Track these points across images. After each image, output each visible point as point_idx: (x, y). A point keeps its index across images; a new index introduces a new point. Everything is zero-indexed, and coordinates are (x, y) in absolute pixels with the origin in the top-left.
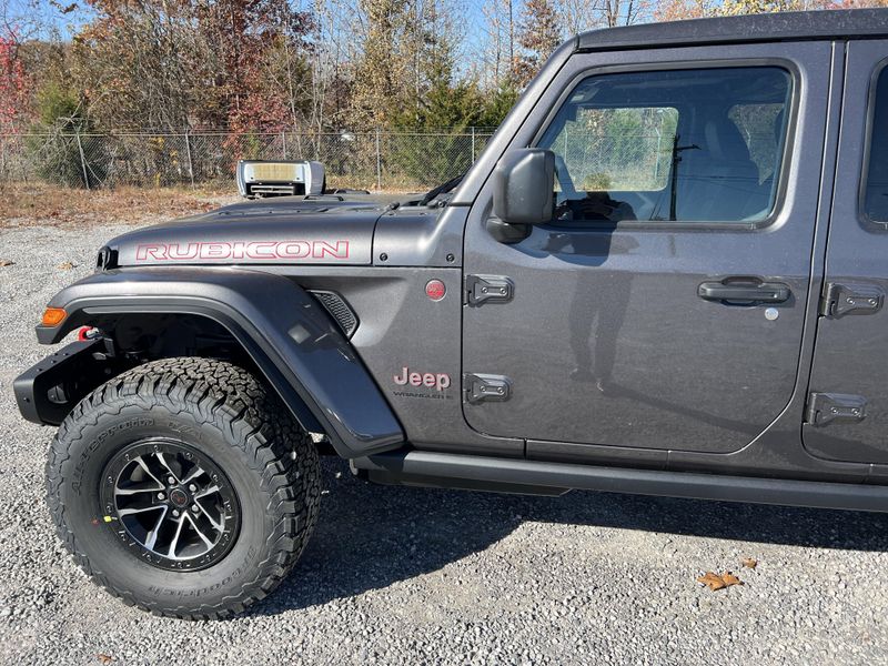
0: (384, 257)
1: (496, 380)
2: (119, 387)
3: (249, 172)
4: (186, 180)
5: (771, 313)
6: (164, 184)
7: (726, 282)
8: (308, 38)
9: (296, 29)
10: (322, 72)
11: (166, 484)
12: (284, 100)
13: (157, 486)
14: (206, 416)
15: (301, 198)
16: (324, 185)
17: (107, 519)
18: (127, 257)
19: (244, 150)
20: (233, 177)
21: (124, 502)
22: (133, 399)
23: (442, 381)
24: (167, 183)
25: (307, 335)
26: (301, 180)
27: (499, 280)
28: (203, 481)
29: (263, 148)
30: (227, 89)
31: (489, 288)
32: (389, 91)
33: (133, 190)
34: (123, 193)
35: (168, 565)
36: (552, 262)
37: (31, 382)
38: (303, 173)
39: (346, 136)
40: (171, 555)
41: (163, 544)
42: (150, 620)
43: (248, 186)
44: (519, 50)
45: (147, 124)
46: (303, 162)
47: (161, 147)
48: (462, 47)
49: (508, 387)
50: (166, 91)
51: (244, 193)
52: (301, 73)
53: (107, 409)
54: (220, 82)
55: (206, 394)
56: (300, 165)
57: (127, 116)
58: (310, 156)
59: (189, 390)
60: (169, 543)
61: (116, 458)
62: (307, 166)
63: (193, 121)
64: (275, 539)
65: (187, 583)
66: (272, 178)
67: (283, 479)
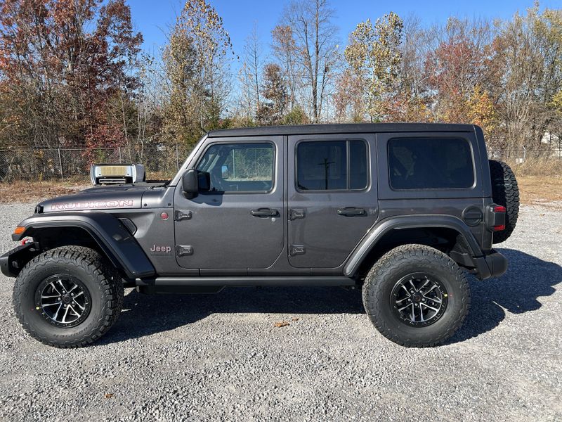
0: (146, 205)
1: (188, 247)
2: (45, 255)
3: (98, 171)
4: (57, 177)
5: (273, 219)
6: (44, 179)
7: (259, 210)
8: (136, 92)
9: (129, 86)
10: (144, 111)
11: (62, 294)
12: (120, 129)
13: (58, 294)
14: (79, 263)
15: (130, 185)
16: (145, 177)
17: (38, 308)
18: (47, 209)
19: (95, 157)
20: (88, 173)
21: (45, 301)
22: (51, 259)
23: (168, 249)
24: (46, 178)
25: (121, 238)
26: (130, 175)
27: (186, 212)
28: (76, 291)
29: (107, 156)
30: (85, 122)
31: (183, 214)
32: (185, 123)
33: (23, 183)
34: (17, 185)
35: (62, 326)
36: (204, 205)
37: (7, 257)
38: (132, 171)
39: (160, 149)
40: (63, 322)
41: (60, 318)
42: (53, 349)
43: (97, 179)
44: (263, 100)
45: (33, 143)
46: (131, 165)
47: (42, 157)
48: (229, 98)
49: (192, 249)
50: (45, 123)
51: (95, 183)
52: (132, 113)
53: (40, 263)
54: (80, 118)
55: (79, 256)
56: (129, 167)
57: (20, 138)
58: (136, 161)
59: (72, 255)
60: (62, 318)
61: (42, 283)
62: (134, 168)
63: (62, 140)
64: (105, 310)
65: (69, 333)
66: (112, 174)
67: (108, 287)
